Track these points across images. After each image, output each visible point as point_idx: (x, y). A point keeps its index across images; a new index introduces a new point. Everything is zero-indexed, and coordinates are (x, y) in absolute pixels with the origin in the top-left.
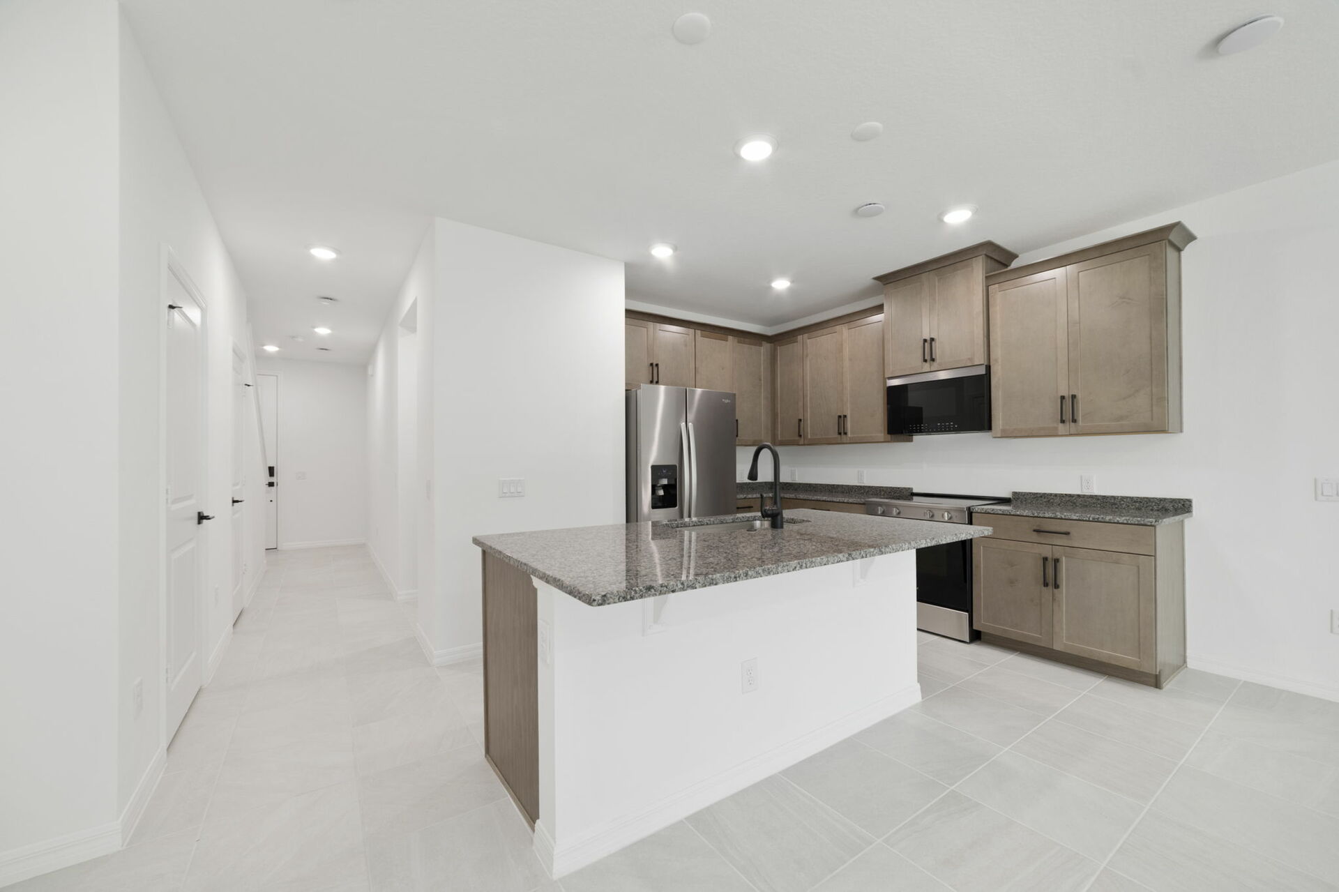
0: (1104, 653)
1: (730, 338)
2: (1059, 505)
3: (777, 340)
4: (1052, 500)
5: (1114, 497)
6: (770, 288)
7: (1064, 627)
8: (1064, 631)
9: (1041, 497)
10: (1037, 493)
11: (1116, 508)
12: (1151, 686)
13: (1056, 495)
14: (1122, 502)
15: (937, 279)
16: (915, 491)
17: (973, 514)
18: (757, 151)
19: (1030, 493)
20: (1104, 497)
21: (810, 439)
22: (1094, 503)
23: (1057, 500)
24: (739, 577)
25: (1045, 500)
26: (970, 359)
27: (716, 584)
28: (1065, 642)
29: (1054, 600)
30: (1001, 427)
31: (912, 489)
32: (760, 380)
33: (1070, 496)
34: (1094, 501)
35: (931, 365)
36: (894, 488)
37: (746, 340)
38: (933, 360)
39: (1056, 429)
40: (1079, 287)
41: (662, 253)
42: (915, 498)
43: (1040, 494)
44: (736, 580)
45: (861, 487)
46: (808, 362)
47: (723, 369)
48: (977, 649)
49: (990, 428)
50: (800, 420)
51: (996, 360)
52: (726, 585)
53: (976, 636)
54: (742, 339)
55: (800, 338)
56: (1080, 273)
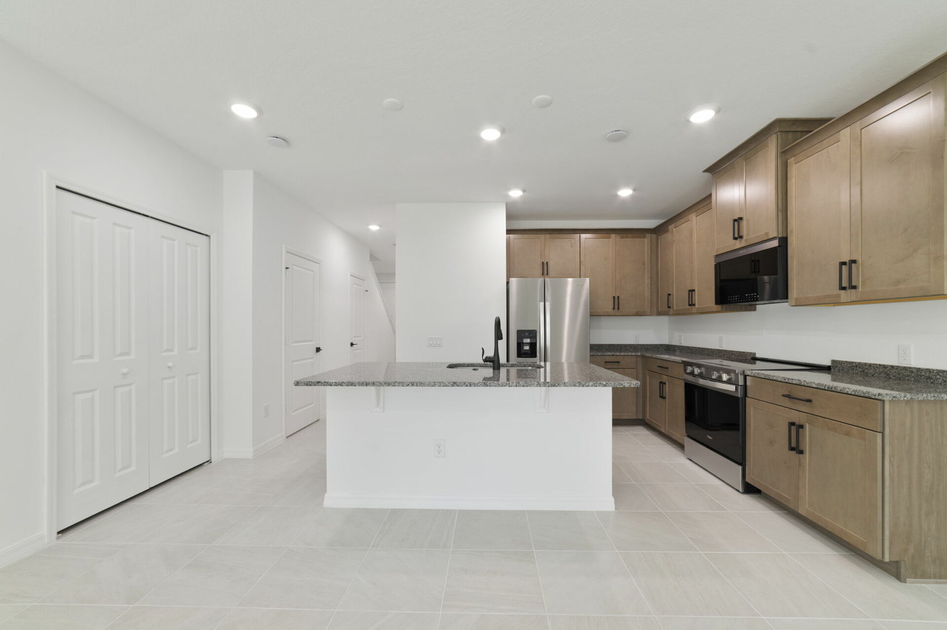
0: (838, 525)
1: (613, 236)
2: (873, 375)
3: (659, 231)
4: (866, 371)
5: (929, 371)
6: (617, 196)
7: (807, 493)
8: (807, 496)
9: (857, 366)
10: (852, 363)
11: (932, 383)
12: (894, 576)
13: (870, 365)
14: (938, 377)
15: (744, 162)
16: (758, 356)
17: (747, 377)
18: (490, 134)
19: (847, 362)
20: (919, 370)
21: (676, 310)
22: (908, 376)
23: (871, 371)
24: (369, 384)
25: (860, 370)
26: (767, 234)
27: (355, 386)
28: (807, 507)
29: (800, 464)
30: (795, 296)
31: (755, 354)
32: (644, 264)
33: (885, 367)
34: (908, 373)
35: (740, 242)
36: (741, 352)
37: (630, 235)
38: (741, 237)
39: (839, 296)
40: (861, 145)
41: (516, 194)
42: (758, 362)
43: (855, 363)
44: (367, 386)
45: (719, 350)
46: (674, 248)
47: (606, 260)
48: (748, 501)
49: (787, 298)
50: (670, 295)
51: (792, 232)
52: (360, 387)
53: (749, 489)
54: (625, 235)
55: (670, 227)
56: (863, 130)
